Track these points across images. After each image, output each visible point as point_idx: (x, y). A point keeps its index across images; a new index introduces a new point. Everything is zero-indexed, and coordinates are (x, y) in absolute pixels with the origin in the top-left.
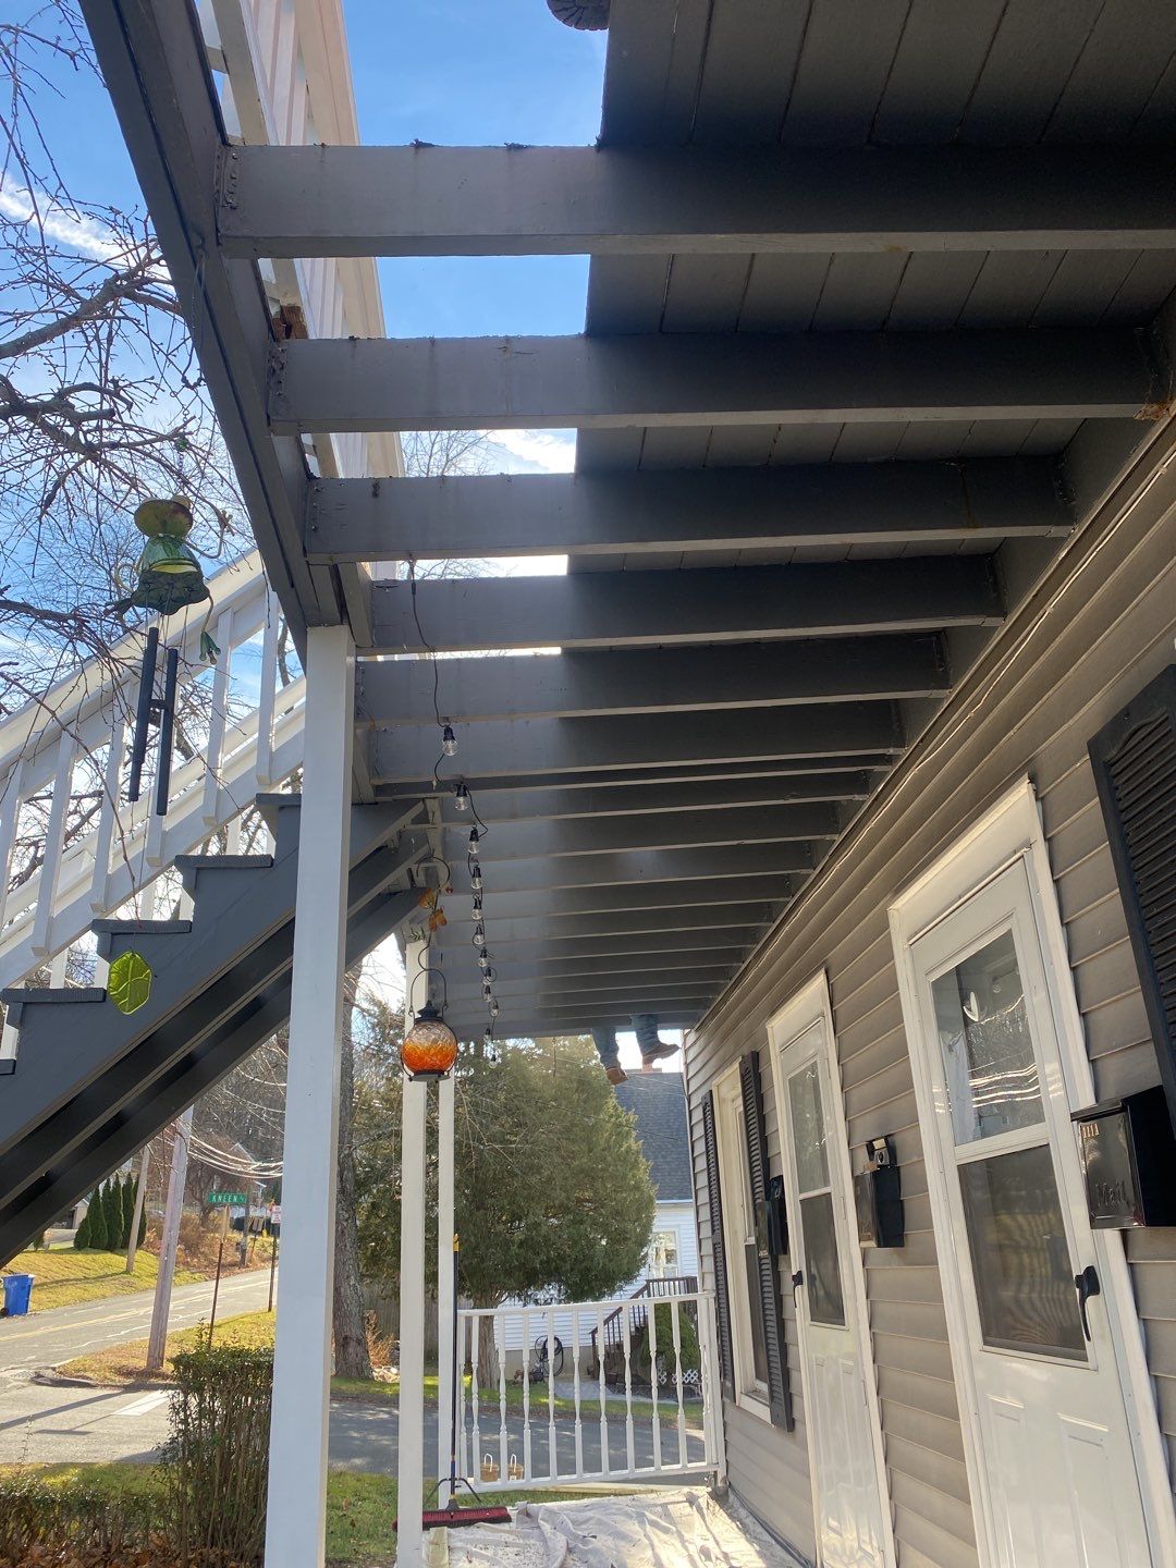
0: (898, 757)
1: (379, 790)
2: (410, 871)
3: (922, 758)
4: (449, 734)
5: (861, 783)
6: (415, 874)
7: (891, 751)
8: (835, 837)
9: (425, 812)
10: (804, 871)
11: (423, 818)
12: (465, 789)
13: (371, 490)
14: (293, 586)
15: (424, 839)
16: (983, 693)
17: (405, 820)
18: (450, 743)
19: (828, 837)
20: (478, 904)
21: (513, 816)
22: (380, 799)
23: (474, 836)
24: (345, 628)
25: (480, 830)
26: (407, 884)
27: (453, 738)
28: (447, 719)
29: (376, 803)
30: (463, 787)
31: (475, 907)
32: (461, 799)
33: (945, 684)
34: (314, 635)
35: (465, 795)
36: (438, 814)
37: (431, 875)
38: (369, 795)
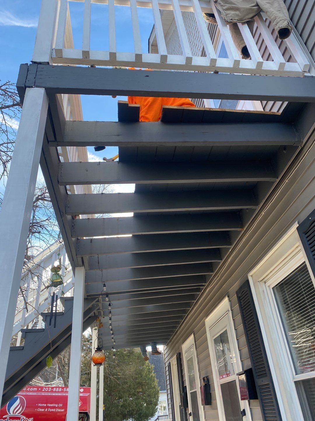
0: (205, 285)
1: (88, 296)
2: (94, 313)
3: (210, 286)
4: (104, 285)
5: (199, 290)
6: (95, 314)
7: (203, 284)
8: (194, 301)
9: (98, 300)
10: (188, 309)
11: (98, 301)
12: (108, 295)
13: (90, 241)
14: (73, 260)
15: (98, 305)
16: (219, 275)
17: (94, 302)
18: (105, 288)
19: (193, 301)
20: (110, 319)
21: (119, 300)
22: (88, 298)
23: (110, 305)
24: (84, 267)
26: (94, 315)
27: (105, 286)
28: (104, 282)
29: (87, 299)
32: (107, 298)
33: (212, 271)
34: (77, 269)
36: (101, 300)
37: (99, 313)
38: (86, 297)
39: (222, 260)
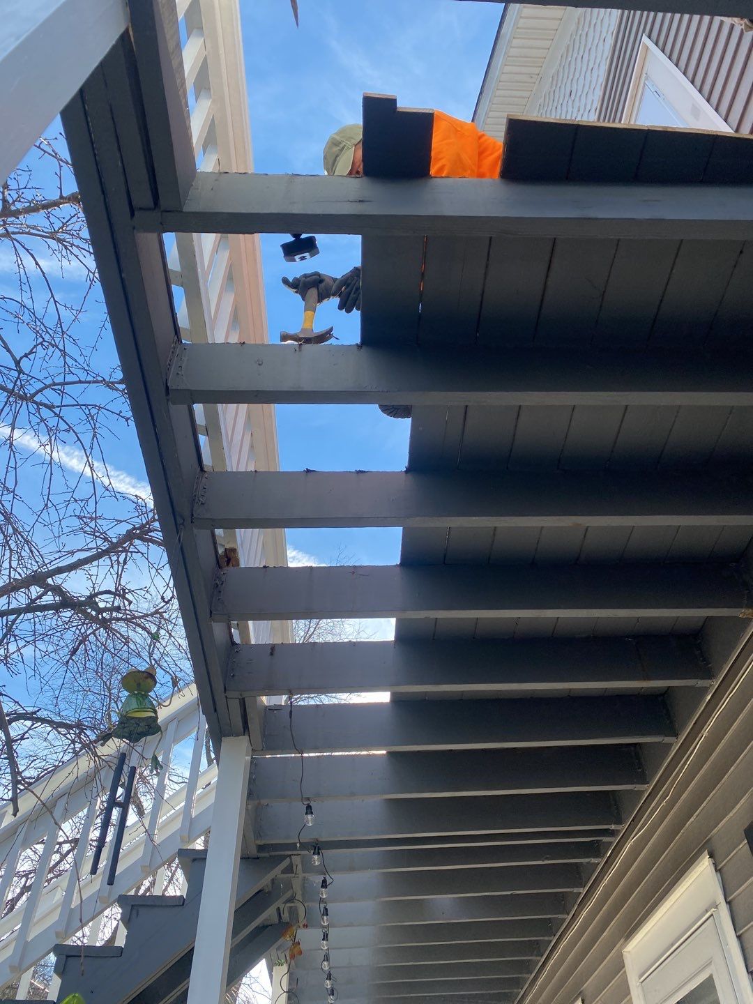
0: (618, 831)
1: (261, 848)
2: (278, 909)
3: (634, 833)
4: (309, 810)
5: (594, 849)
6: (282, 912)
7: (613, 827)
8: (581, 890)
9: (291, 866)
10: (560, 916)
11: (289, 869)
12: (319, 849)
13: (269, 651)
14: (215, 710)
15: (289, 885)
16: (670, 788)
17: (277, 872)
18: (310, 817)
19: (576, 890)
20: (325, 937)
21: (352, 869)
22: (262, 855)
23: (324, 884)
24: (247, 737)
25: (329, 881)
26: (276, 920)
27: (312, 813)
28: (308, 799)
29: (258, 858)
30: (317, 847)
31: (323, 939)
32: (316, 857)
33: (644, 781)
34: (227, 742)
35: (319, 854)
36: (300, 867)
37: (293, 912)
38: (253, 851)
39: (676, 735)
